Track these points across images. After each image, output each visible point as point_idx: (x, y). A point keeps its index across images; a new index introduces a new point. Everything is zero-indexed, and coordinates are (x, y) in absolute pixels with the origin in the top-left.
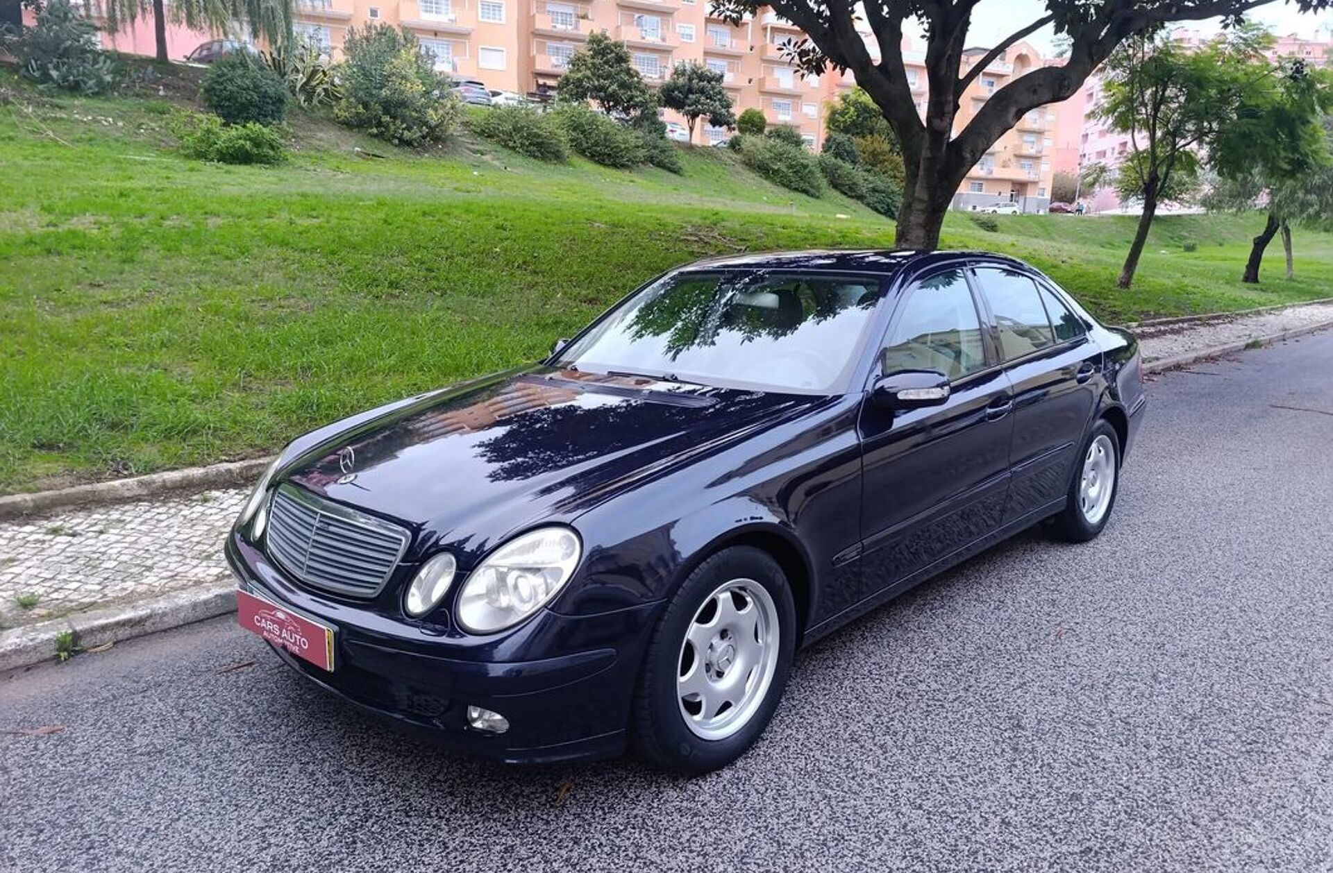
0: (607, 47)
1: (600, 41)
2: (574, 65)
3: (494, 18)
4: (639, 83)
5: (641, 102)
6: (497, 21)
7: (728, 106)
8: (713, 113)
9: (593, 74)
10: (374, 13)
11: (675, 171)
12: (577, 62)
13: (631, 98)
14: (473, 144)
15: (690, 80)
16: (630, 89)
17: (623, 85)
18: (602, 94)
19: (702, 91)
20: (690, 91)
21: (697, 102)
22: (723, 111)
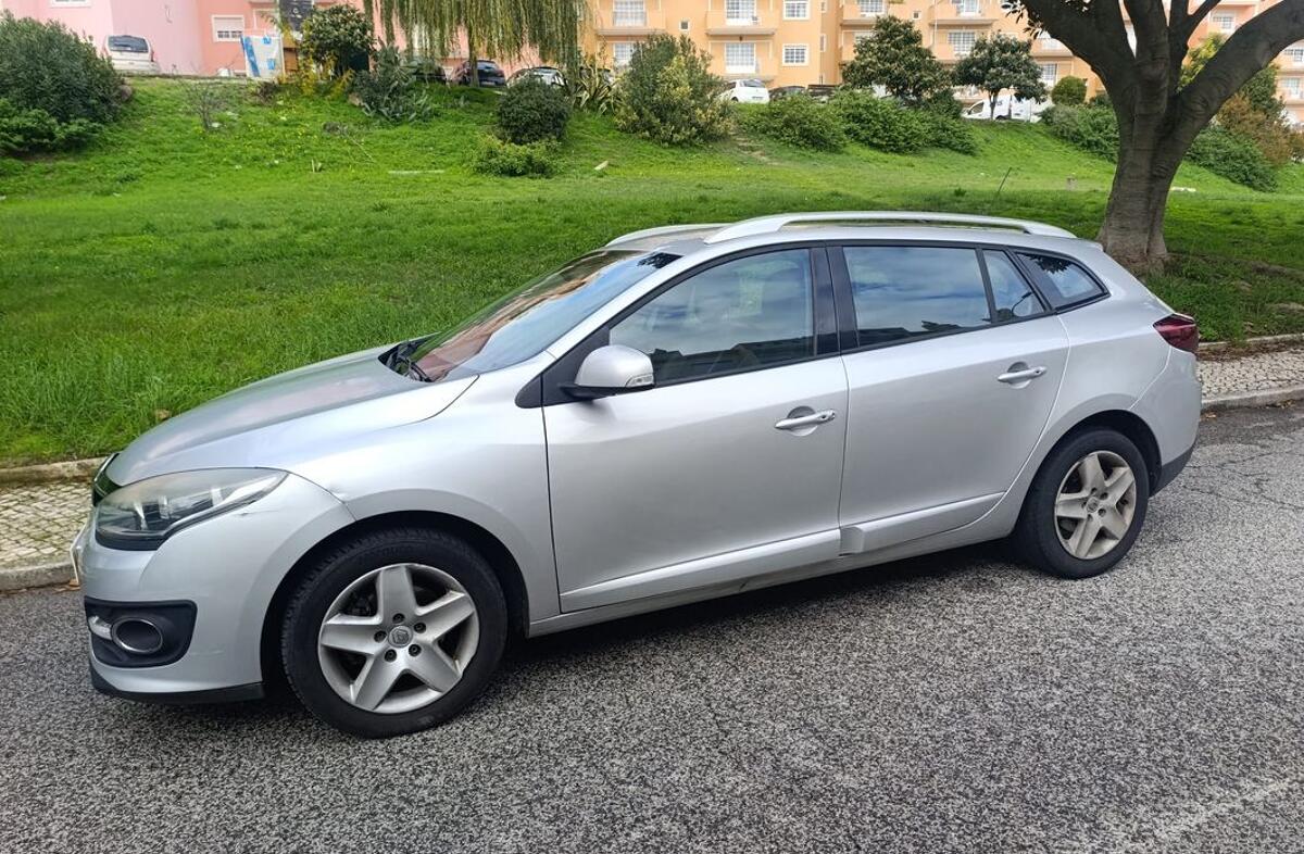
0: (896, 29)
1: (888, 25)
2: (860, 53)
3: (798, 15)
4: (930, 62)
5: (930, 81)
6: (801, 18)
7: (1036, 76)
8: (1017, 85)
9: (879, 59)
10: (684, 25)
11: (968, 151)
12: (864, 48)
13: (919, 79)
14: (745, 141)
15: (991, 53)
16: (919, 69)
17: (911, 67)
18: (887, 78)
19: (1004, 63)
20: (991, 65)
21: (999, 74)
22: (1030, 82)
